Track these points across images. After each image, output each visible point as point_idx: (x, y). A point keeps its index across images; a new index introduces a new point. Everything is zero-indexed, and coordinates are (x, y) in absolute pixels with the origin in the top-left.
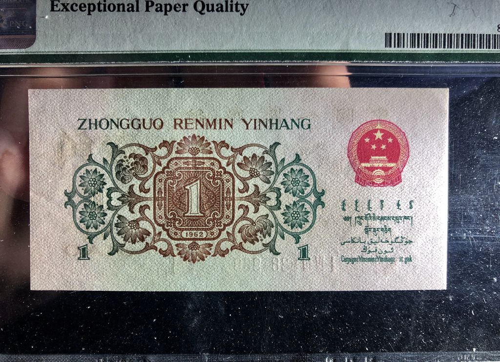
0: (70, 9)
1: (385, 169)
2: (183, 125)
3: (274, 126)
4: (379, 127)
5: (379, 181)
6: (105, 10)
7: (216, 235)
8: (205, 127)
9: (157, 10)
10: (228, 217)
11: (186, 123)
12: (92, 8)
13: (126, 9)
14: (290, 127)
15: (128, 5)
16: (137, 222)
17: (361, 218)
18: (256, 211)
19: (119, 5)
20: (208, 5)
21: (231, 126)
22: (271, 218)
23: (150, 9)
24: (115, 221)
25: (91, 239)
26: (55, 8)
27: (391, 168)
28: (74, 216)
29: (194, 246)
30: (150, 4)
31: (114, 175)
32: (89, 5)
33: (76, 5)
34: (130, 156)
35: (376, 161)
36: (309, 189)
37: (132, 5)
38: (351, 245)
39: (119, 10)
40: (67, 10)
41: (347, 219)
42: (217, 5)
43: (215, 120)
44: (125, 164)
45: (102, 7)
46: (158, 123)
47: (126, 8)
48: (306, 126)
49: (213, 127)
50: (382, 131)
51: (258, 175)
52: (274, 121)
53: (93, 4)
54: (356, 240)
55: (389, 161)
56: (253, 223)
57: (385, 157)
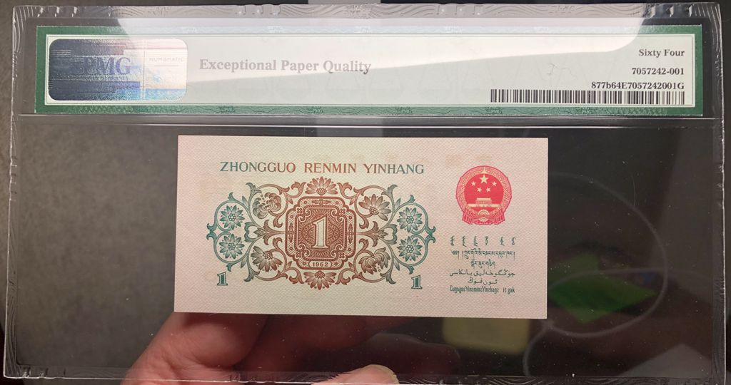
0: (216, 67)
1: (490, 209)
2: (313, 169)
3: (391, 171)
4: (484, 172)
5: (483, 219)
6: (246, 68)
7: (339, 265)
8: (331, 171)
9: (291, 69)
10: (350, 250)
11: (315, 168)
12: (235, 67)
13: (264, 68)
14: (406, 172)
15: (267, 64)
16: (270, 252)
17: (468, 252)
18: (375, 244)
19: (259, 64)
20: (336, 65)
21: (354, 170)
22: (388, 251)
23: (286, 67)
24: (251, 252)
25: (229, 267)
26: (204, 66)
27: (495, 208)
28: (215, 247)
29: (320, 275)
30: (285, 63)
31: (251, 211)
32: (233, 64)
33: (222, 64)
34: (266, 195)
35: (482, 202)
36: (422, 226)
37: (270, 64)
38: (459, 276)
39: (258, 69)
40: (214, 68)
41: (454, 253)
42: (344, 65)
43: (340, 165)
44: (261, 202)
45: (244, 65)
46: (291, 167)
47: (265, 66)
48: (420, 171)
49: (338, 171)
50: (487, 176)
51: (377, 213)
52: (392, 167)
53: (237, 64)
54: (463, 272)
55: (493, 203)
56: (372, 255)
57: (489, 199)
